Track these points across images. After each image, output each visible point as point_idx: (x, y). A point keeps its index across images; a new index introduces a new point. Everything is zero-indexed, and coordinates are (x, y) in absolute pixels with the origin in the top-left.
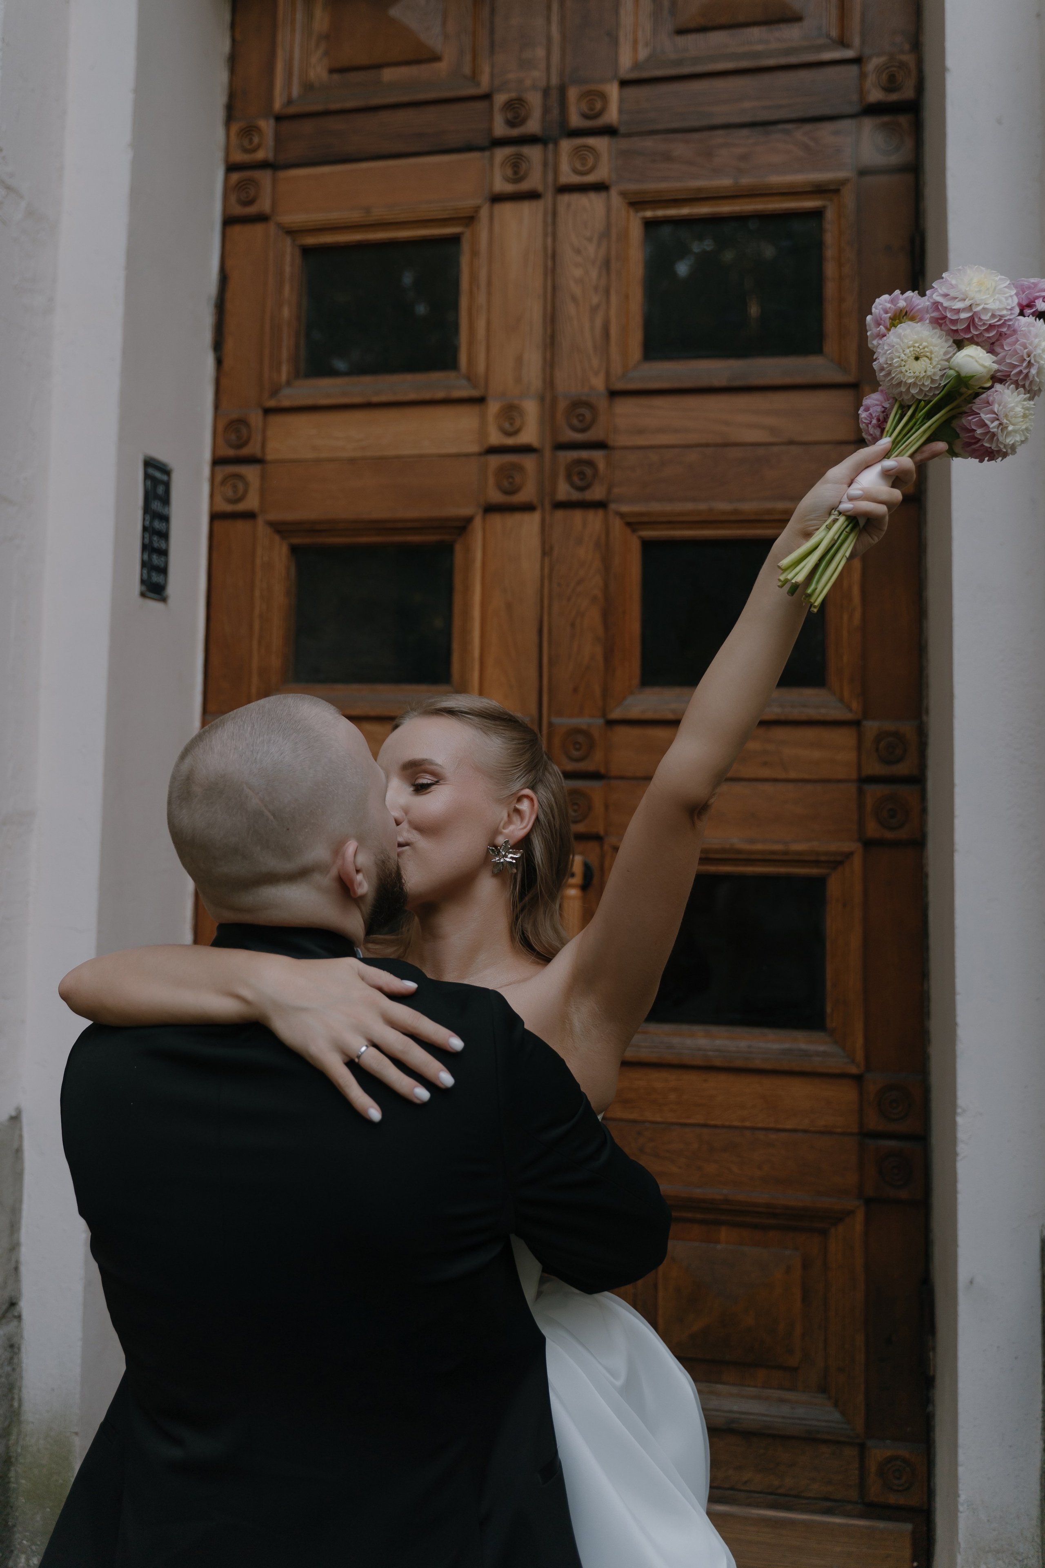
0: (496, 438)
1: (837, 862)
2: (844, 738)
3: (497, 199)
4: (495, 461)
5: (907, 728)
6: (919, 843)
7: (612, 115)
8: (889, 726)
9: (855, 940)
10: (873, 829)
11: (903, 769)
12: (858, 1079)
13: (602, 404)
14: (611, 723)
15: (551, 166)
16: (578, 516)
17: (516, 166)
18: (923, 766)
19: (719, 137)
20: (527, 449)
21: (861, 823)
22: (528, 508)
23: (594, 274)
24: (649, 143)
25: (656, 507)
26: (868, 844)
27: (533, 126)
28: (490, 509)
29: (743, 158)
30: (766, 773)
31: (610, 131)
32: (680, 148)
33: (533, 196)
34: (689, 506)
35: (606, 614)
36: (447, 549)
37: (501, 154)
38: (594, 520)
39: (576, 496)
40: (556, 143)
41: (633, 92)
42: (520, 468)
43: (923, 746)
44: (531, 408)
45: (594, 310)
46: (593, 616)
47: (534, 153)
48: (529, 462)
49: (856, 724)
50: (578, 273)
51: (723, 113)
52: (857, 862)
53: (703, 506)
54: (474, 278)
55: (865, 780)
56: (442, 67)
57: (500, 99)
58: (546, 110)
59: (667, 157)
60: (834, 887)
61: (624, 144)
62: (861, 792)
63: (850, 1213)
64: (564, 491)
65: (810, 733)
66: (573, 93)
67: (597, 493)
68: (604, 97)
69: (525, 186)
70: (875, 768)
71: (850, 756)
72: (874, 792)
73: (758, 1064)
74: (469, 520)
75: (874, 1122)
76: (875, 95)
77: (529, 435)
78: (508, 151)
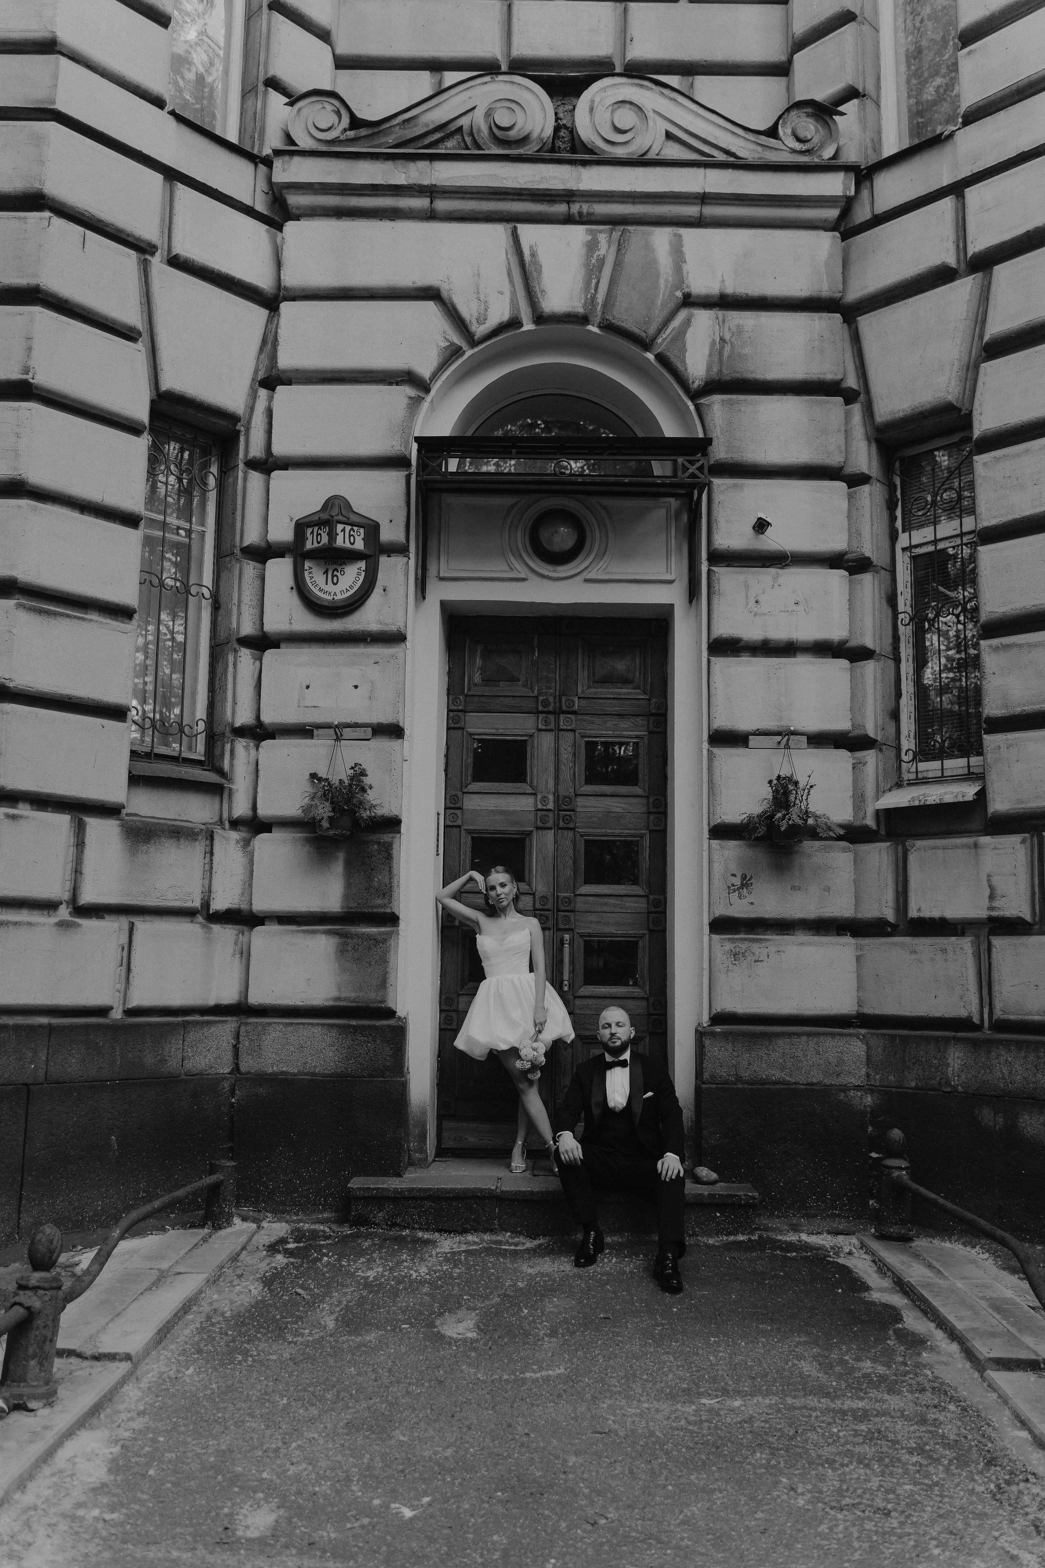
0: (540, 806)
1: (642, 936)
2: (644, 900)
3: (540, 730)
4: (539, 813)
5: (661, 897)
6: (664, 931)
7: (576, 707)
8: (656, 897)
9: (646, 960)
10: (651, 926)
11: (660, 909)
12: (647, 999)
13: (573, 798)
14: (576, 895)
15: (557, 721)
16: (566, 832)
17: (546, 722)
18: (666, 908)
19: (608, 718)
20: (550, 810)
21: (648, 925)
22: (550, 828)
23: (571, 757)
24: (587, 717)
25: (590, 830)
26: (650, 931)
27: (551, 708)
28: (538, 828)
29: (615, 725)
30: (622, 910)
31: (574, 713)
32: (596, 720)
33: (551, 730)
34: (599, 831)
35: (574, 863)
36: (524, 839)
37: (541, 716)
38: (571, 834)
39: (565, 826)
40: (559, 714)
41: (581, 700)
42: (548, 816)
43: (666, 903)
44: (551, 797)
45: (570, 768)
46: (571, 863)
47: (552, 717)
48: (550, 814)
49: (647, 896)
50: (566, 756)
51: (609, 710)
52: (647, 936)
53: (603, 831)
54: (532, 755)
55: (649, 913)
56: (520, 683)
57: (541, 698)
58: (555, 703)
59: (593, 723)
60: (641, 944)
61: (579, 717)
62: (648, 917)
63: (645, 1037)
64: (561, 824)
65: (634, 899)
66: (564, 699)
67: (571, 825)
68: (573, 701)
69: (549, 727)
70: (652, 909)
71: (646, 906)
72: (652, 916)
73: (619, 995)
74: (532, 831)
75: (652, 1011)
76: (654, 711)
77: (551, 806)
78: (544, 715)
